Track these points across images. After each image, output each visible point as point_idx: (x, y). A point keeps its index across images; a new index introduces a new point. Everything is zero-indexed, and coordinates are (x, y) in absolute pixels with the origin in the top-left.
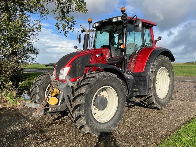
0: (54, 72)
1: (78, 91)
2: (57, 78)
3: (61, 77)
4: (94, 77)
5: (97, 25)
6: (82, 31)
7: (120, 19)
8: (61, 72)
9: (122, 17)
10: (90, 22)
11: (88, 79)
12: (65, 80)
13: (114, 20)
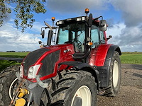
0: (21, 70)
1: (55, 96)
2: (25, 77)
3: (30, 76)
4: (72, 78)
5: (60, 23)
6: (46, 28)
7: (83, 19)
8: (30, 70)
9: (86, 17)
10: (53, 20)
11: (66, 81)
12: (35, 79)
13: (78, 20)
